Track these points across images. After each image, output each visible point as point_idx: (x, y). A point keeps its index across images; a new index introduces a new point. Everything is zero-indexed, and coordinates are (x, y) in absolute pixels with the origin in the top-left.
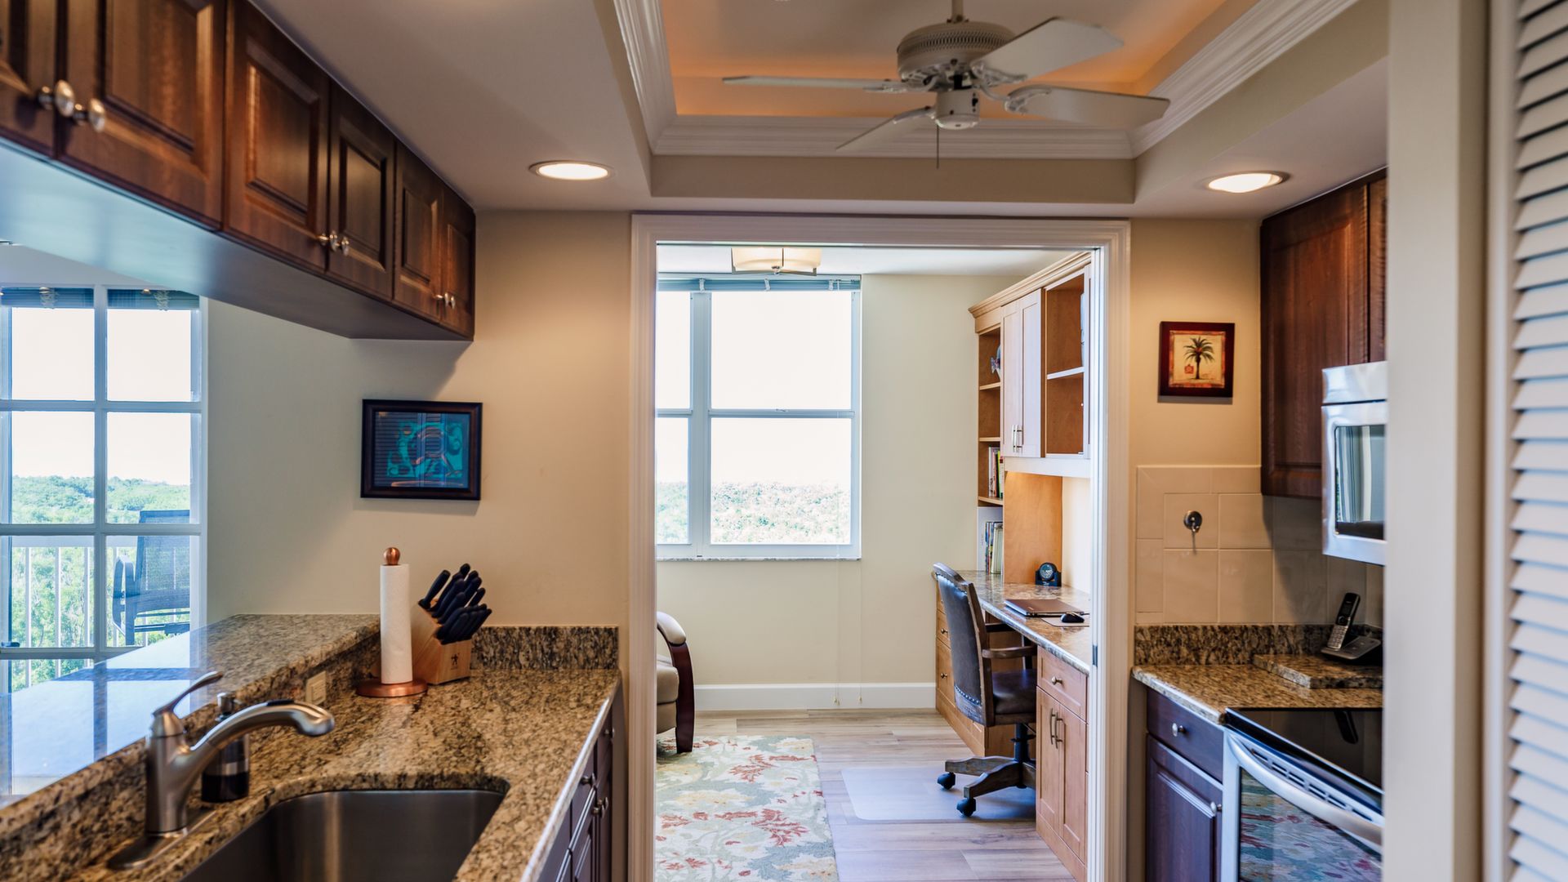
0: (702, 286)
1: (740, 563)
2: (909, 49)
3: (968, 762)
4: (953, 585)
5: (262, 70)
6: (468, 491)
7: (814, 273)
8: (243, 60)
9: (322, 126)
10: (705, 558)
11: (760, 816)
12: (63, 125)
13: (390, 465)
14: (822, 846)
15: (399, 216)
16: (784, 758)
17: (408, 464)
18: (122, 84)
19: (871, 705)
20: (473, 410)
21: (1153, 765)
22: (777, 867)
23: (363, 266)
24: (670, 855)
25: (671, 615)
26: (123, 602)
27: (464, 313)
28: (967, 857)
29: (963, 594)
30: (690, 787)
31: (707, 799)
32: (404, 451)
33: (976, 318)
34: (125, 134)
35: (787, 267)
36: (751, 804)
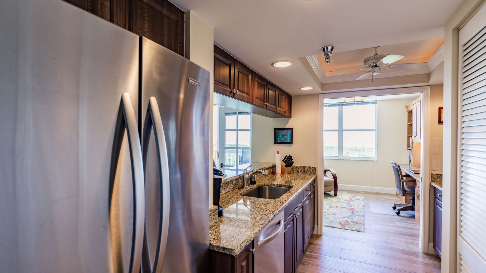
0: (341, 105)
1: (349, 160)
2: (365, 61)
3: (400, 204)
4: (395, 165)
5: (257, 82)
6: (291, 143)
7: (363, 101)
8: (255, 81)
9: (266, 88)
10: (341, 159)
11: (349, 209)
12: (234, 94)
13: (278, 138)
14: (362, 215)
15: (278, 99)
16: (357, 199)
17: (281, 138)
18: (240, 88)
19: (379, 192)
20: (291, 129)
21: (435, 204)
22: (351, 217)
23: (272, 107)
24: (330, 212)
25: (333, 169)
26: (240, 162)
27: (289, 113)
28: (396, 222)
29: (397, 167)
30: (336, 202)
31: (339, 204)
32: (280, 136)
33: (407, 108)
34: (240, 93)
35: (356, 100)
36: (348, 206)
